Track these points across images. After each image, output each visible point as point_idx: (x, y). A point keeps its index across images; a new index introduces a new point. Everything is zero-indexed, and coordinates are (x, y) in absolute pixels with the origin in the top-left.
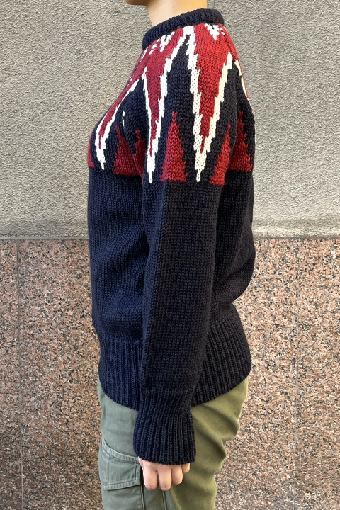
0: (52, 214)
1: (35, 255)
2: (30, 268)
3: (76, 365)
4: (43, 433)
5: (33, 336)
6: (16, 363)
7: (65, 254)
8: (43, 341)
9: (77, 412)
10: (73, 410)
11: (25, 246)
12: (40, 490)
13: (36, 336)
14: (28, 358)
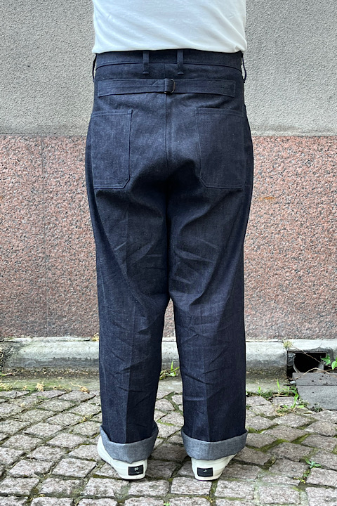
0: (63, 121)
1: (53, 145)
2: (50, 154)
3: (80, 217)
4: (60, 261)
5: (52, 198)
6: (42, 215)
7: (71, 145)
8: (59, 201)
9: (80, 247)
10: (78, 246)
11: (46, 140)
12: (58, 297)
13: (55, 198)
14: (49, 212)
